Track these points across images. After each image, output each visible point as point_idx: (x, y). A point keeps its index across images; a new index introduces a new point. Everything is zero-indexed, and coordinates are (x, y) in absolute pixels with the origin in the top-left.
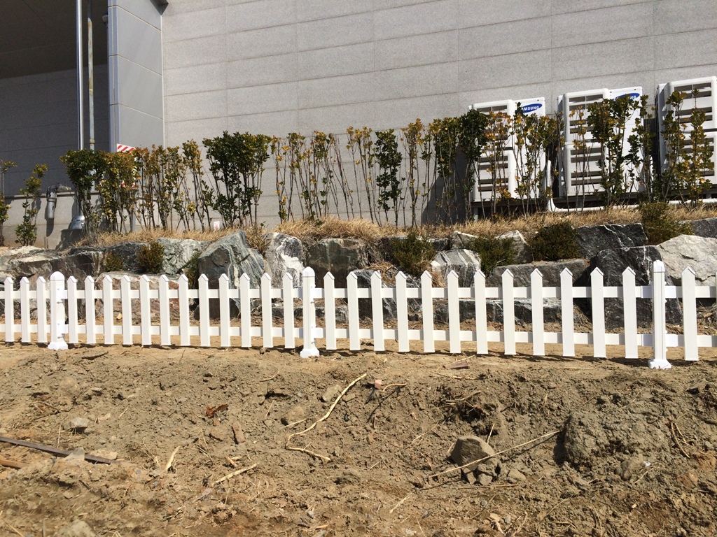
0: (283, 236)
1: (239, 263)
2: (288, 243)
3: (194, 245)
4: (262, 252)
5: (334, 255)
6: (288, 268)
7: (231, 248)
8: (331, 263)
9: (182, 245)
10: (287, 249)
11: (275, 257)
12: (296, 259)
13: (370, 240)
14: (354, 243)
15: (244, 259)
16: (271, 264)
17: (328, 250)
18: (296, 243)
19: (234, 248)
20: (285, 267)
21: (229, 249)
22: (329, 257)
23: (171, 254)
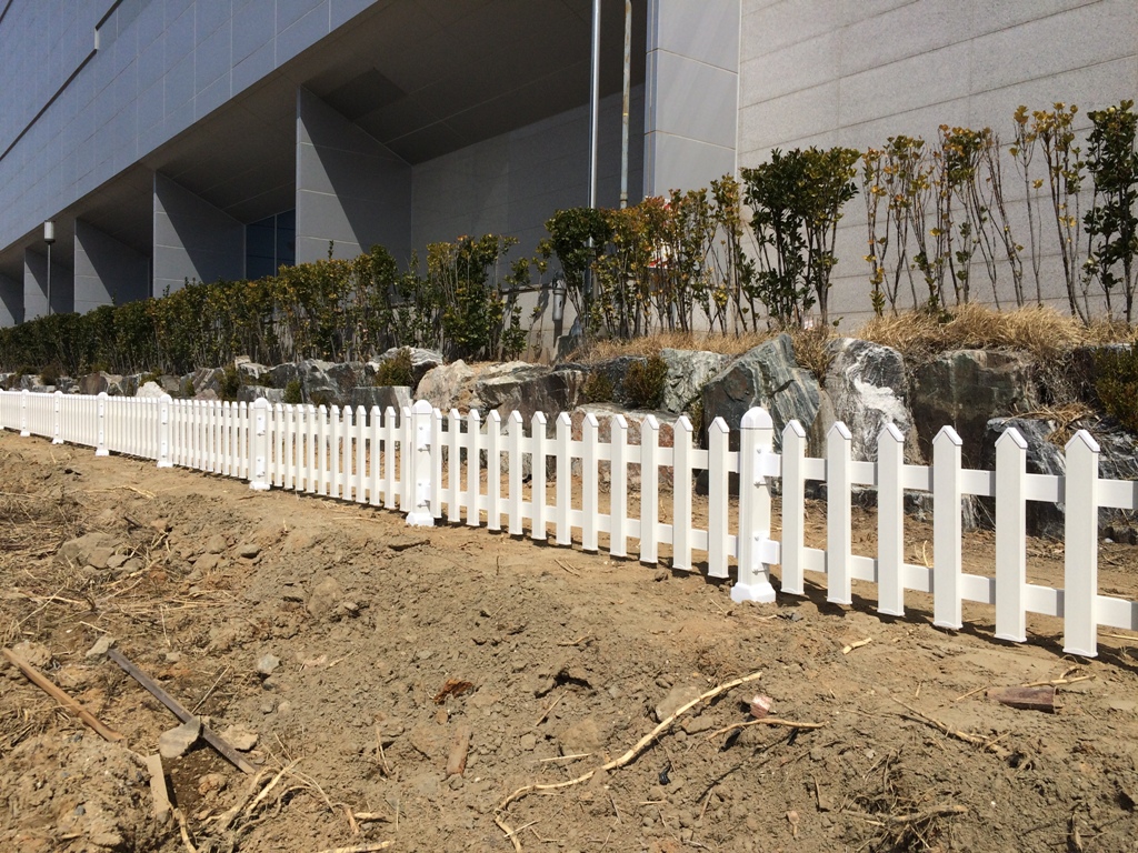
0: (862, 344)
1: (771, 396)
2: (870, 359)
3: (712, 361)
4: (819, 376)
5: (965, 384)
6: (867, 409)
7: (758, 367)
8: (958, 402)
9: (694, 361)
10: (869, 371)
11: (842, 385)
12: (889, 390)
13: (1048, 354)
14: (1008, 360)
15: (781, 389)
16: (834, 399)
17: (953, 374)
18: (890, 359)
19: (763, 367)
20: (860, 406)
21: (755, 369)
22: (954, 390)
23: (678, 377)
